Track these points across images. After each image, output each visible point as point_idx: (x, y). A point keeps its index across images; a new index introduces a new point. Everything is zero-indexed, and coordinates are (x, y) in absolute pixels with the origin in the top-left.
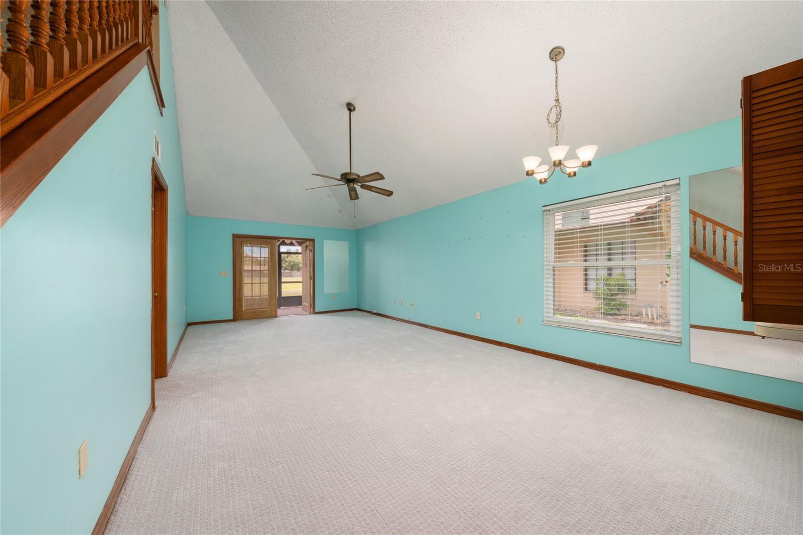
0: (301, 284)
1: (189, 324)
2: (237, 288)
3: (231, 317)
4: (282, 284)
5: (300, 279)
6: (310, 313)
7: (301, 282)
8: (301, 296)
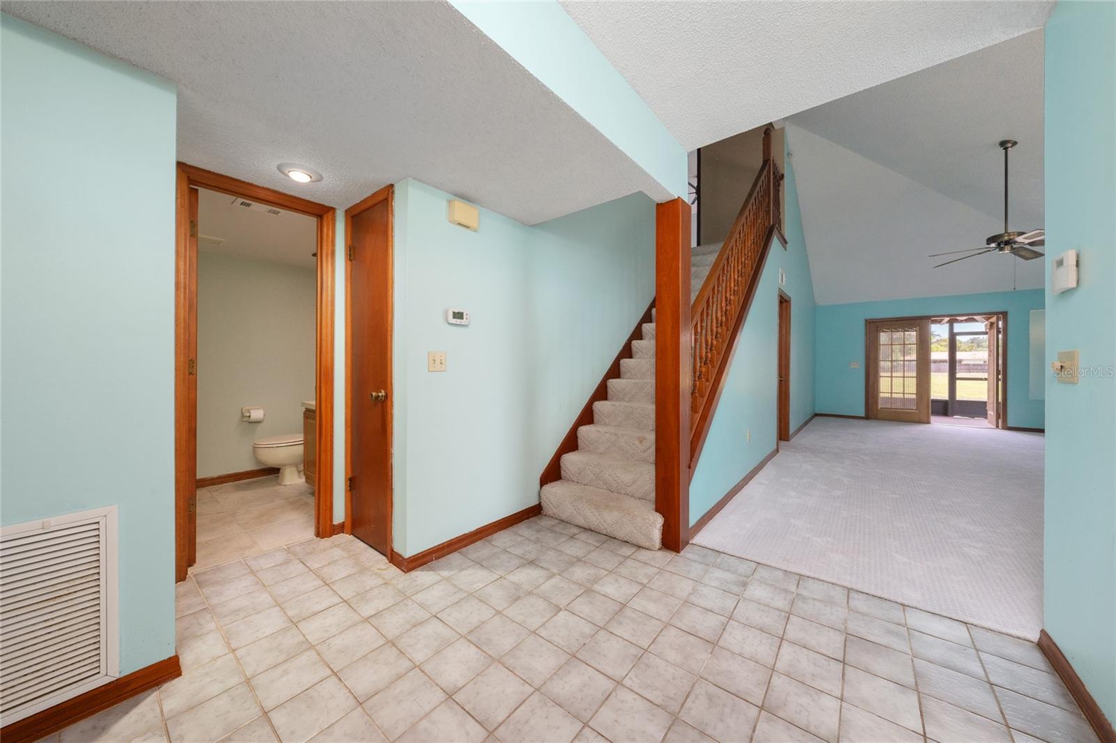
0: (986, 382)
1: (816, 415)
2: (871, 382)
3: (862, 414)
4: (957, 381)
5: (985, 375)
6: (997, 427)
7: (986, 379)
8: (985, 403)
